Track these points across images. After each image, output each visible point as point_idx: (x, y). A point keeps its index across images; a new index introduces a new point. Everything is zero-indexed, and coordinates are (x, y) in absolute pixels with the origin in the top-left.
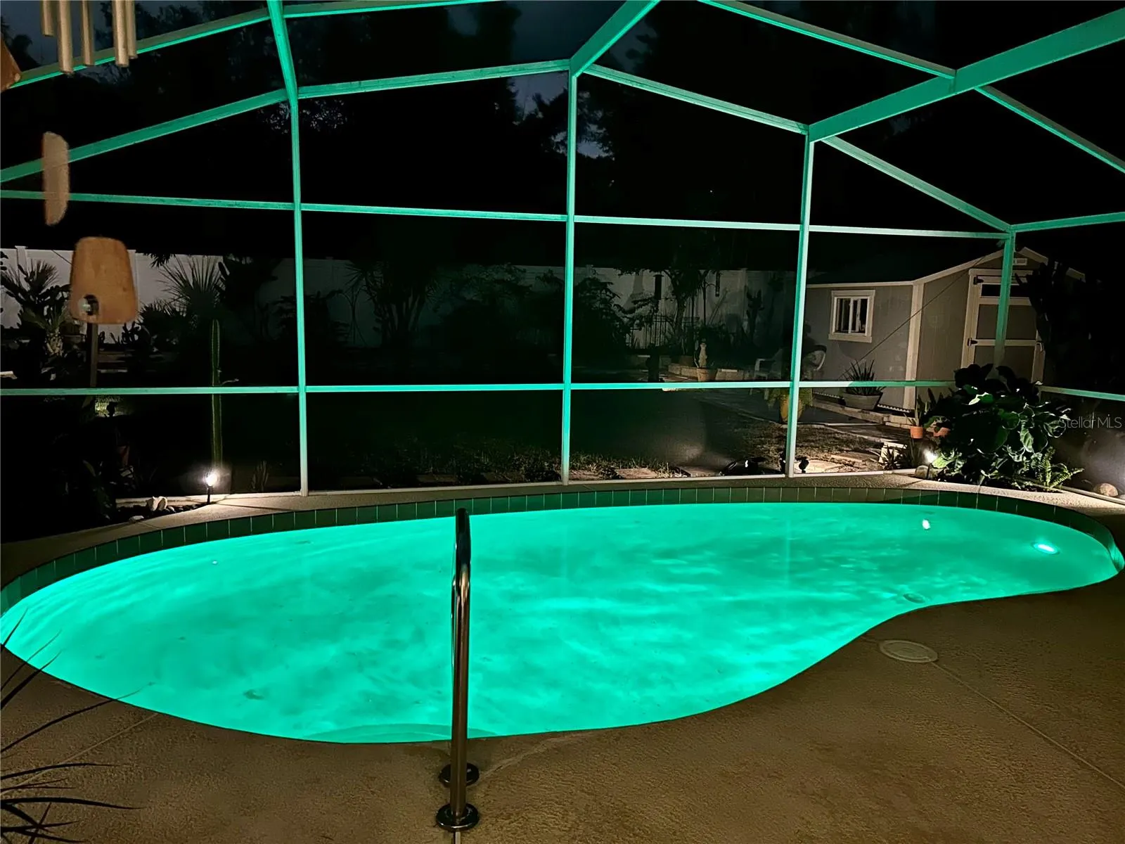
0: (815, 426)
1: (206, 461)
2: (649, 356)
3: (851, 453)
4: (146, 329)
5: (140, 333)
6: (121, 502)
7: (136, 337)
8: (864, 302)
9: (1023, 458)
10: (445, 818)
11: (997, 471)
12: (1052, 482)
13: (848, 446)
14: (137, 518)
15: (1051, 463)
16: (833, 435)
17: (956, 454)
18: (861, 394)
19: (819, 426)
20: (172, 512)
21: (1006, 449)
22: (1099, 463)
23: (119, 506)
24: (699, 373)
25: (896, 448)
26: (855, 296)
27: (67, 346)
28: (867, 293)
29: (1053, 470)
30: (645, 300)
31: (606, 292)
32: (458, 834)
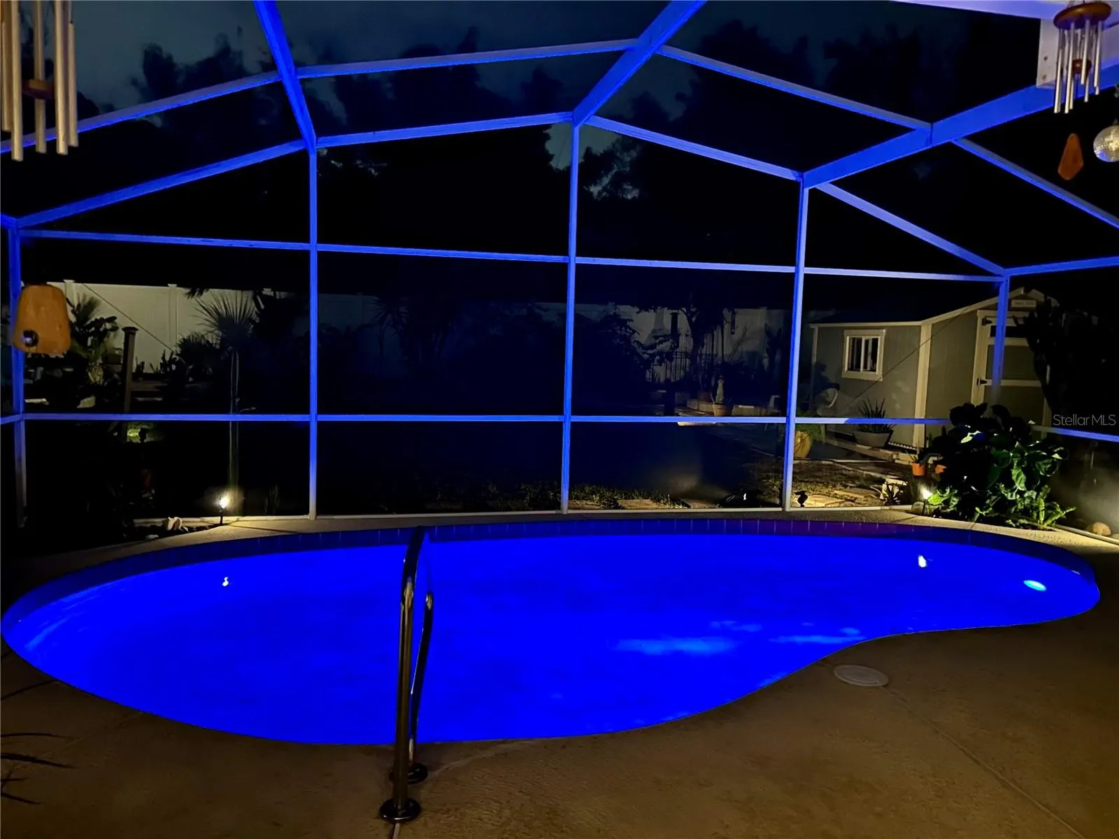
0: (824, 462)
1: (221, 484)
2: (664, 391)
3: (856, 489)
4: (183, 361)
5: (177, 364)
6: (139, 522)
7: (174, 367)
8: (875, 341)
9: (1016, 496)
10: (388, 811)
11: (991, 509)
12: (1045, 520)
13: (853, 483)
14: (152, 536)
15: (1045, 502)
16: (840, 471)
17: (951, 491)
18: (871, 432)
19: (827, 462)
20: (185, 532)
21: (998, 486)
22: (1091, 503)
23: (137, 526)
24: (715, 408)
25: (897, 485)
26: (866, 336)
27: (108, 374)
28: (878, 332)
29: (1047, 508)
30: (665, 336)
31: (626, 329)
32: (398, 825)
